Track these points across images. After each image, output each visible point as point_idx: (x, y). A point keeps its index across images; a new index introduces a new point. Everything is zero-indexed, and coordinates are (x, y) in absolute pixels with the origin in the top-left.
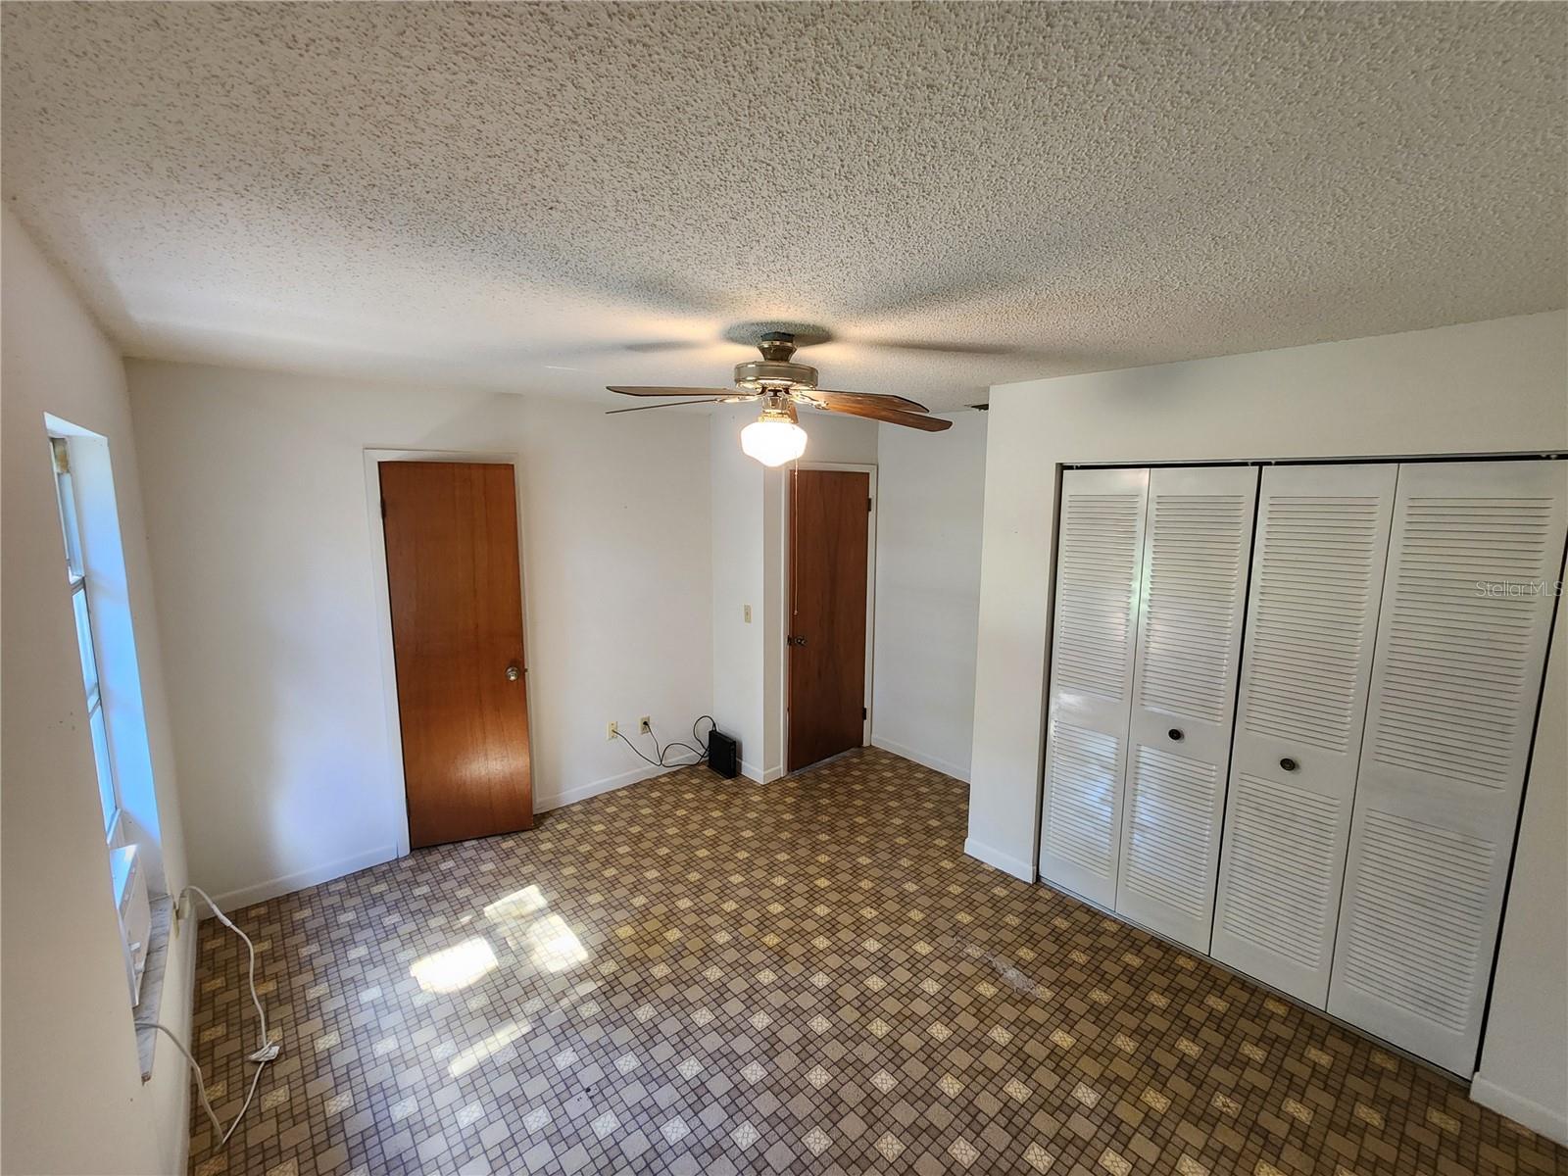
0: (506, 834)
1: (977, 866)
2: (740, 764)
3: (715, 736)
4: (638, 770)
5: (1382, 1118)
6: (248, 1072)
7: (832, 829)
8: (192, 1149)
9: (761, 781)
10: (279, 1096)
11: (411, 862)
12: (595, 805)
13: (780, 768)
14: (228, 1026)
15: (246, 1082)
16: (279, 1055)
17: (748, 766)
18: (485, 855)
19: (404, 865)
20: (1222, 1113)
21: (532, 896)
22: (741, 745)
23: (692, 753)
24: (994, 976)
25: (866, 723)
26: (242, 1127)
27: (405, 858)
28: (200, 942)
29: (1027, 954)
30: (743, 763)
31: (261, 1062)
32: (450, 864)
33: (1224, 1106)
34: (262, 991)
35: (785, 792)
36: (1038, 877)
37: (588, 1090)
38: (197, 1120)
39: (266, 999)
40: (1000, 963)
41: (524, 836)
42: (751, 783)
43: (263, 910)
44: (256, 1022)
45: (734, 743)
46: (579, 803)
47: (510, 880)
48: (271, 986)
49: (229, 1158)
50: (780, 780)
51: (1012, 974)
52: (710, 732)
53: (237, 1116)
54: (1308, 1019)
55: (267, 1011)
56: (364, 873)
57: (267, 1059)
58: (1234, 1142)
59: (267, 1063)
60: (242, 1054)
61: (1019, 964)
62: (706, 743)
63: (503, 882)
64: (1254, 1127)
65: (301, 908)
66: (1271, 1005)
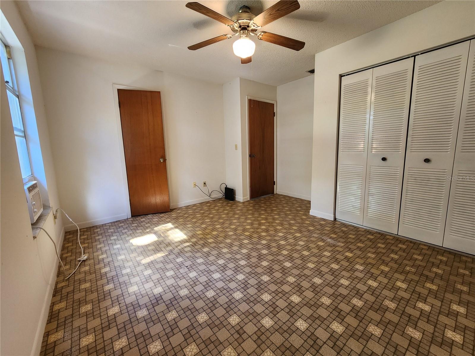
0: (162, 213)
1: (314, 217)
2: (235, 197)
3: (226, 189)
4: (203, 198)
5: (469, 272)
6: (77, 263)
7: (265, 210)
8: (57, 280)
9: (242, 201)
10: (87, 268)
11: (131, 219)
12: (189, 207)
13: (248, 197)
14: (72, 253)
15: (76, 266)
16: (86, 260)
17: (238, 197)
18: (154, 217)
19: (129, 220)
20: (409, 271)
21: (170, 225)
22: (235, 190)
23: (220, 195)
24: (323, 240)
25: (275, 186)
26: (74, 275)
27: (130, 218)
28: (65, 236)
29: (333, 236)
30: (236, 196)
31: (81, 261)
32: (144, 219)
33: (410, 269)
34: (83, 246)
35: (250, 204)
36: (335, 219)
37: (187, 267)
38: (59, 273)
39: (84, 248)
40: (324, 238)
41: (167, 213)
42: (239, 202)
43: (85, 229)
44: (80, 253)
45: (233, 189)
46: (184, 207)
47: (163, 222)
48: (86, 245)
49: (69, 282)
50: (248, 201)
51: (329, 240)
52: (225, 188)
53: (71, 273)
54: (435, 249)
55: (84, 250)
56: (117, 222)
57: (83, 260)
58: (416, 278)
59: (83, 261)
60: (75, 259)
61: (331, 238)
62: (224, 192)
63: (160, 223)
64: (422, 274)
65: (97, 229)
66: (422, 246)
